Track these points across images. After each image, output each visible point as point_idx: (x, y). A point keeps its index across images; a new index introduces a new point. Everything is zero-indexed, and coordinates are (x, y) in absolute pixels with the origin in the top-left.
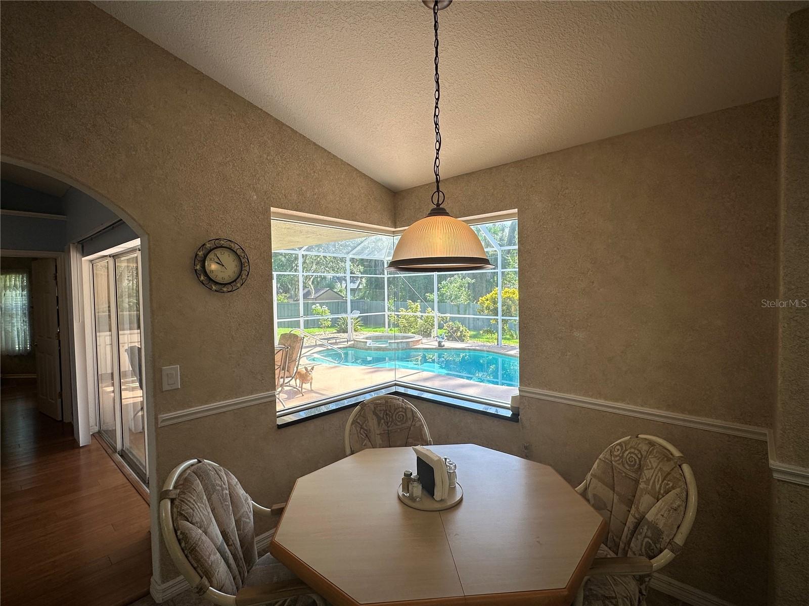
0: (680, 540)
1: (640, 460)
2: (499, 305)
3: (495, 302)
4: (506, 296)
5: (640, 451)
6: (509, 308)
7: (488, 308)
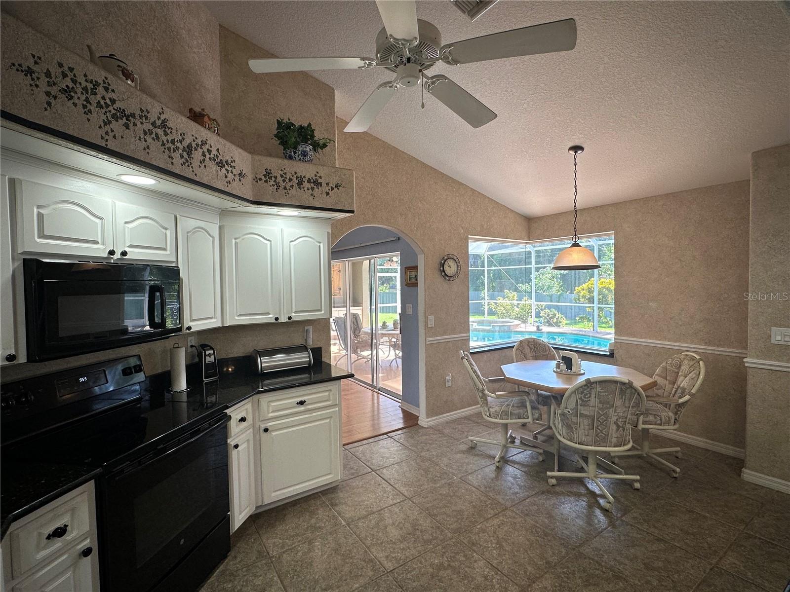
0: (693, 391)
1: (680, 363)
2: (595, 294)
3: (590, 291)
4: (602, 286)
5: (680, 359)
6: (605, 296)
7: (584, 297)
